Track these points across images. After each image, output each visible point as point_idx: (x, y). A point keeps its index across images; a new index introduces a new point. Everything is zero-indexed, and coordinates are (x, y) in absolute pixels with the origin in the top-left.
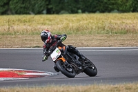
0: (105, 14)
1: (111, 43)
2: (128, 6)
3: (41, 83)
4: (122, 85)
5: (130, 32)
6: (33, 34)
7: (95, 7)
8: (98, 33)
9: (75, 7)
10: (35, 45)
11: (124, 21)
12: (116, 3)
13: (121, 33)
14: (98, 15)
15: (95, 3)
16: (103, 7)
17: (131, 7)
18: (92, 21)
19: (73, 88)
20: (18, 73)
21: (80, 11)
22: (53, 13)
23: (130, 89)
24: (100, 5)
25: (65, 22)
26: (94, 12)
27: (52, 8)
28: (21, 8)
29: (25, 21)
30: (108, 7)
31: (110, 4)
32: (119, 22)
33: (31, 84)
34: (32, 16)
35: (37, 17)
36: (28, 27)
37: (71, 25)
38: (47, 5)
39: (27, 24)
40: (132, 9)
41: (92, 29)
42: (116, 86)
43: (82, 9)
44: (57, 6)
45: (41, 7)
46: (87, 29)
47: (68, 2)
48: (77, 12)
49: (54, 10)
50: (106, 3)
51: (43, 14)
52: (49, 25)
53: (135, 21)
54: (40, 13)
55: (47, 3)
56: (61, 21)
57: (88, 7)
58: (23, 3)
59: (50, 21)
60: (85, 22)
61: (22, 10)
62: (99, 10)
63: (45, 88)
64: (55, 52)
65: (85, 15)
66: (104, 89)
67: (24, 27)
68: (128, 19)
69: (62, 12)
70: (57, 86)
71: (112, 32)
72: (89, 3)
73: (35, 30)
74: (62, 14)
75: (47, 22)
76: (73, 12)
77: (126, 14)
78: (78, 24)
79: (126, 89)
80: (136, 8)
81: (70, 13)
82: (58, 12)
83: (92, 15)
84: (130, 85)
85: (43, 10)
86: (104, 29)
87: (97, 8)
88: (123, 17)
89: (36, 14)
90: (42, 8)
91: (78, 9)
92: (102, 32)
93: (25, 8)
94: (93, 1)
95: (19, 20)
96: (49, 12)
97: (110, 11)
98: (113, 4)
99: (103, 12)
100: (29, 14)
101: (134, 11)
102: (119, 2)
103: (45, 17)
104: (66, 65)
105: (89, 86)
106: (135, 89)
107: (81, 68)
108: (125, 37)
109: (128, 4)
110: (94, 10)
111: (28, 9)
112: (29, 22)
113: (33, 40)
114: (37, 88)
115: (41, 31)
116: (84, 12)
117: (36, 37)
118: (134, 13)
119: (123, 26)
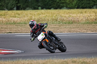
0: (57, 10)
2: (74, 5)
3: (12, 58)
4: (70, 60)
5: (75, 23)
6: (7, 24)
7: (50, 5)
8: (53, 23)
9: (36, 5)
10: (8, 32)
11: (71, 15)
12: (65, 3)
13: (69, 23)
14: (52, 11)
15: (50, 2)
16: (56, 5)
17: (75, 5)
18: (48, 15)
19: (35, 61)
21: (40, 8)
22: (21, 9)
23: (75, 62)
24: (54, 4)
25: (30, 15)
26: (50, 9)
27: (20, 6)
29: (1, 15)
31: (61, 3)
32: (67, 16)
34: (6, 11)
35: (10, 12)
36: (4, 19)
37: (33, 17)
38: (17, 4)
39: (3, 17)
40: (76, 7)
41: (48, 20)
43: (41, 7)
44: (24, 4)
45: (13, 5)
46: (45, 20)
47: (31, 2)
48: (38, 9)
49: (21, 7)
50: (58, 2)
51: (14, 10)
52: (18, 17)
54: (11, 9)
55: (17, 2)
56: (26, 14)
57: (45, 5)
59: (19, 14)
60: (44, 15)
62: (53, 7)
63: (15, 61)
65: (43, 11)
66: (57, 62)
67: (1, 19)
68: (74, 13)
69: (27, 8)
70: (24, 60)
71: (63, 22)
72: (46, 3)
73: (9, 21)
75: (17, 15)
76: (35, 8)
77: (72, 10)
79: (73, 62)
80: (80, 6)
81: (33, 9)
82: (24, 9)
83: (49, 11)
84: (75, 59)
85: (14, 7)
86: (57, 20)
88: (70, 12)
89: (9, 10)
91: (39, 6)
92: (56, 22)
93: (1, 5)
94: (49, 1)
96: (18, 8)
97: (60, 7)
98: (63, 3)
99: (56, 8)
100: (4, 10)
101: (78, 8)
102: (67, 1)
103: (15, 12)
104: (49, 45)
105: (46, 60)
106: (78, 63)
108: (71, 26)
109: (73, 3)
110: (50, 7)
111: (3, 6)
112: (4, 15)
113: (7, 28)
114: (10, 62)
115: (12, 21)
116: (42, 8)
117: (9, 26)
118: (78, 10)
119: (70, 19)
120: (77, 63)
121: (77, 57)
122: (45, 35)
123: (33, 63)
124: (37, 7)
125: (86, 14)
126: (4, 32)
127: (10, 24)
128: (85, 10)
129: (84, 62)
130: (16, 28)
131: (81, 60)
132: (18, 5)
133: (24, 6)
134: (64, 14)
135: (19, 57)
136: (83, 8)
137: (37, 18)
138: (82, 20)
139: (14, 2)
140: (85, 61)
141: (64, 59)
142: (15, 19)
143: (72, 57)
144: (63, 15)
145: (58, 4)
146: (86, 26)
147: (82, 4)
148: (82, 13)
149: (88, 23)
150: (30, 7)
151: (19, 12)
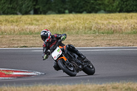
0: (92, 14)
1: (97, 43)
2: (115, 7)
4: (109, 85)
5: (116, 32)
6: (20, 34)
7: (82, 8)
8: (85, 33)
9: (62, 8)
10: (22, 45)
11: (111, 21)
12: (103, 4)
13: (108, 33)
14: (85, 16)
15: (81, 4)
16: (90, 7)
17: (117, 8)
18: (79, 21)
19: (61, 87)
20: (6, 73)
21: (67, 11)
22: (41, 14)
23: (117, 88)
24: (87, 6)
25: (52, 22)
26: (81, 12)
27: (39, 8)
28: (9, 8)
29: (12, 22)
30: (95, 8)
31: (97, 5)
32: (105, 22)
33: (18, 83)
34: (19, 16)
35: (25, 17)
36: (16, 27)
37: (58, 25)
38: (35, 5)
39: (14, 24)
40: (118, 10)
41: (79, 29)
42: (103, 85)
43: (69, 10)
44: (44, 6)
45: (28, 7)
46: (74, 29)
47: (55, 3)
48: (64, 13)
49: (41, 10)
50: (93, 3)
51: (30, 14)
52: (36, 25)
53: (121, 22)
54: (27, 13)
55: (35, 3)
56: (48, 21)
57: (75, 8)
58: (10, 4)
59: (38, 21)
60: (72, 22)
61: (9, 10)
62: (85, 10)
63: (32, 87)
64: (56, 51)
65: (71, 16)
66: (91, 88)
67: (12, 27)
68: (115, 19)
69: (49, 12)
71: (99, 32)
72: (76, 4)
73: (23, 30)
74: (49, 14)
75: (34, 22)
76: (60, 12)
77: (112, 14)
78: (65, 24)
79: (113, 88)
80: (123, 8)
81: (57, 13)
82: (45, 13)
83: (79, 15)
84: (117, 84)
85: (30, 11)
86: (91, 29)
87: (84, 9)
88: (110, 17)
89: (23, 14)
90: (29, 9)
91: (65, 9)
92: (89, 32)
93: (12, 8)
94: (80, 2)
95: (6, 20)
96: (36, 12)
97: (96, 11)
98: (100, 4)
99: (89, 12)
100: (17, 14)
101: (120, 11)
102: (106, 2)
103: (32, 17)
105: (76, 85)
106: (121, 89)
107: (80, 67)
108: (111, 37)
109: (114, 4)
110: (81, 10)
111: (15, 9)
112: (17, 22)
113: (20, 40)
114: (25, 88)
115: (28, 31)
116: (70, 12)
117: (24, 37)
118: (121, 14)
119: (110, 26)
120: (119, 90)
121: (119, 82)
122: (63, 50)
123: (57, 89)
124: (63, 10)
125: (132, 20)
126: (16, 46)
127: (24, 34)
128: (131, 14)
129: (130, 88)
130: (33, 40)
131: (124, 85)
132: (37, 7)
133: (45, 9)
134: (101, 20)
135: (38, 82)
136: (128, 11)
137: (62, 25)
138: (126, 28)
139: (31, 3)
140: (131, 86)
141: (101, 84)
142: (32, 27)
143: (112, 81)
144: (99, 21)
145: (93, 6)
146: (132, 37)
147: (127, 5)
148: (126, 18)
149: (134, 33)
150: (53, 11)
151: (37, 17)
